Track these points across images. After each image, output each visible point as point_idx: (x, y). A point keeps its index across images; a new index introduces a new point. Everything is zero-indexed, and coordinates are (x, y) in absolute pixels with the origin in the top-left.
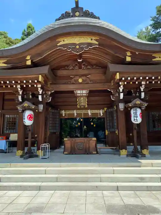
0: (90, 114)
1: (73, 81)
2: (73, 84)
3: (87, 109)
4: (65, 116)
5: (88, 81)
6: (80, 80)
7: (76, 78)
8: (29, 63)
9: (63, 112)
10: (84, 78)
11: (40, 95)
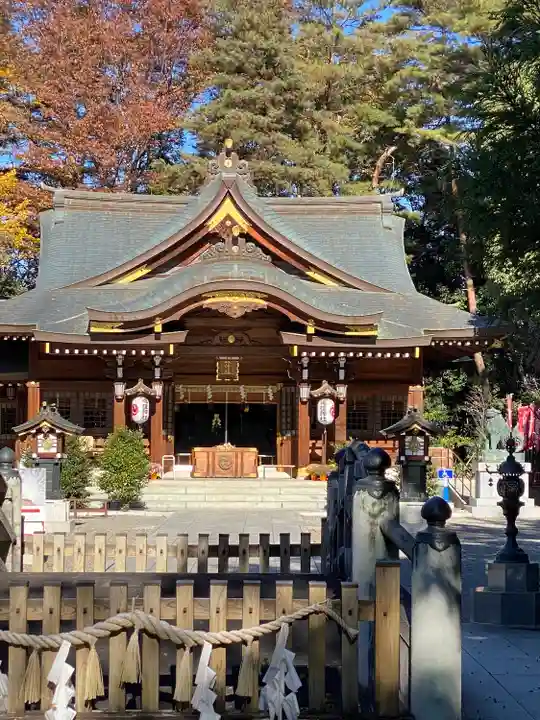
0: (243, 396)
1: (216, 340)
2: (218, 345)
3: (237, 383)
4: (186, 398)
5: (246, 340)
6: (231, 340)
7: (223, 335)
8: (158, 328)
9: (180, 389)
10: (239, 335)
11: (157, 367)
